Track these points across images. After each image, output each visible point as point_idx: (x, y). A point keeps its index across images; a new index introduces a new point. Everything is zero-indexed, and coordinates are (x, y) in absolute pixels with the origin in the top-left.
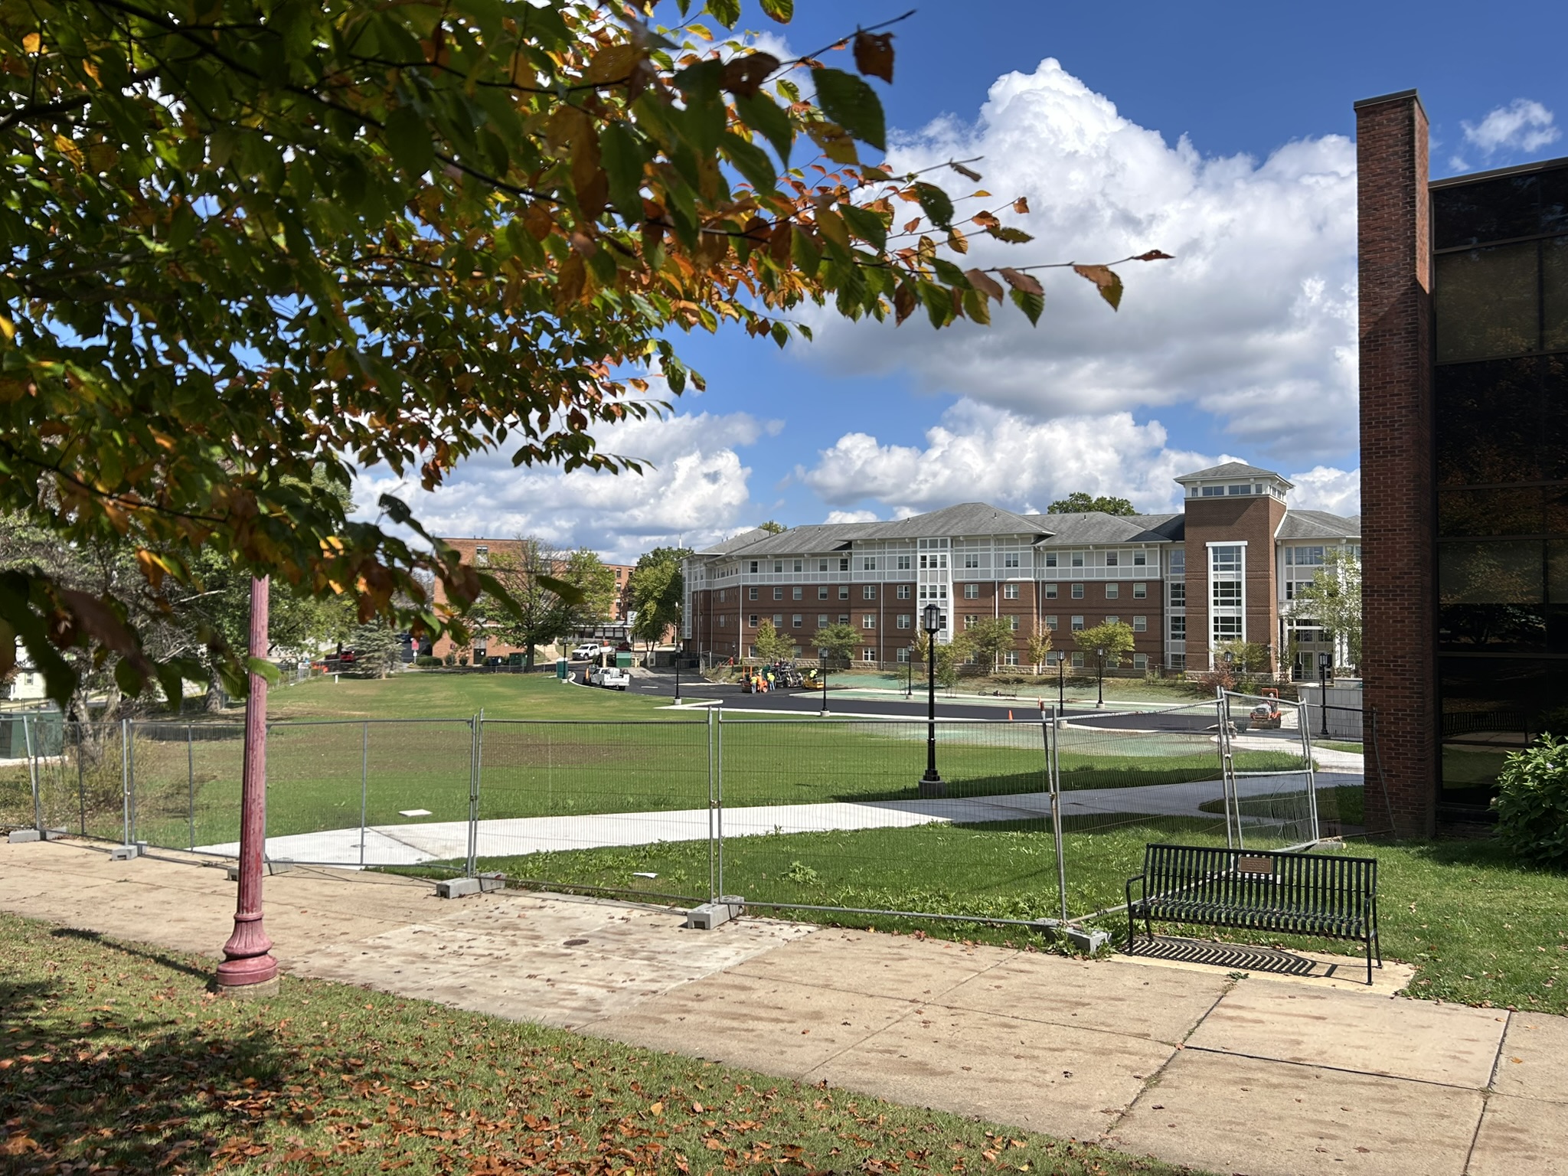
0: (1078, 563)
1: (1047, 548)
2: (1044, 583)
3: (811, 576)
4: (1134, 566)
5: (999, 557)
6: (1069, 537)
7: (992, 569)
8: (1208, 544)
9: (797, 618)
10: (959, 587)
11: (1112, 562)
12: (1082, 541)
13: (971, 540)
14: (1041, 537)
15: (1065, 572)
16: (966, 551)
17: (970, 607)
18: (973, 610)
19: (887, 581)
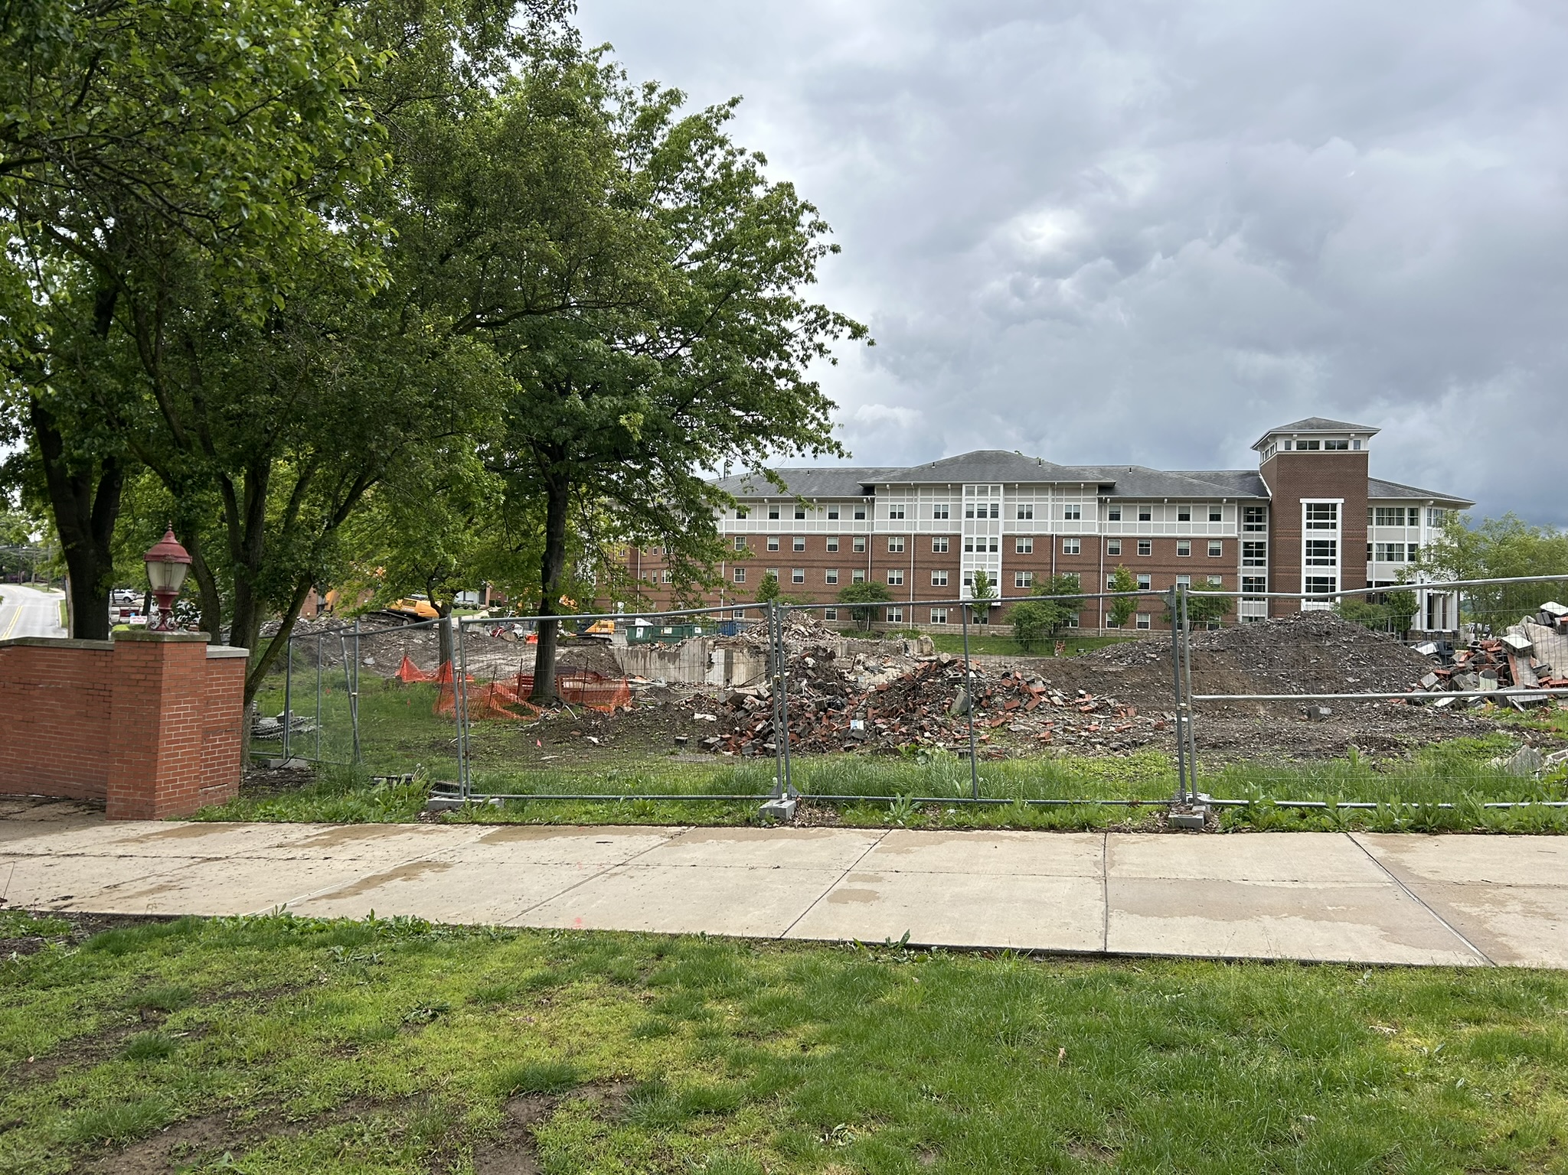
0: (1145, 517)
2: (1106, 538)
3: (817, 523)
4: (1208, 522)
5: (1057, 509)
7: (1050, 521)
8: (1302, 501)
9: (796, 573)
10: (1008, 539)
11: (1184, 517)
13: (1026, 488)
14: (1105, 488)
15: (1130, 526)
16: (1019, 501)
17: (1023, 563)
18: (1026, 567)
19: (919, 531)
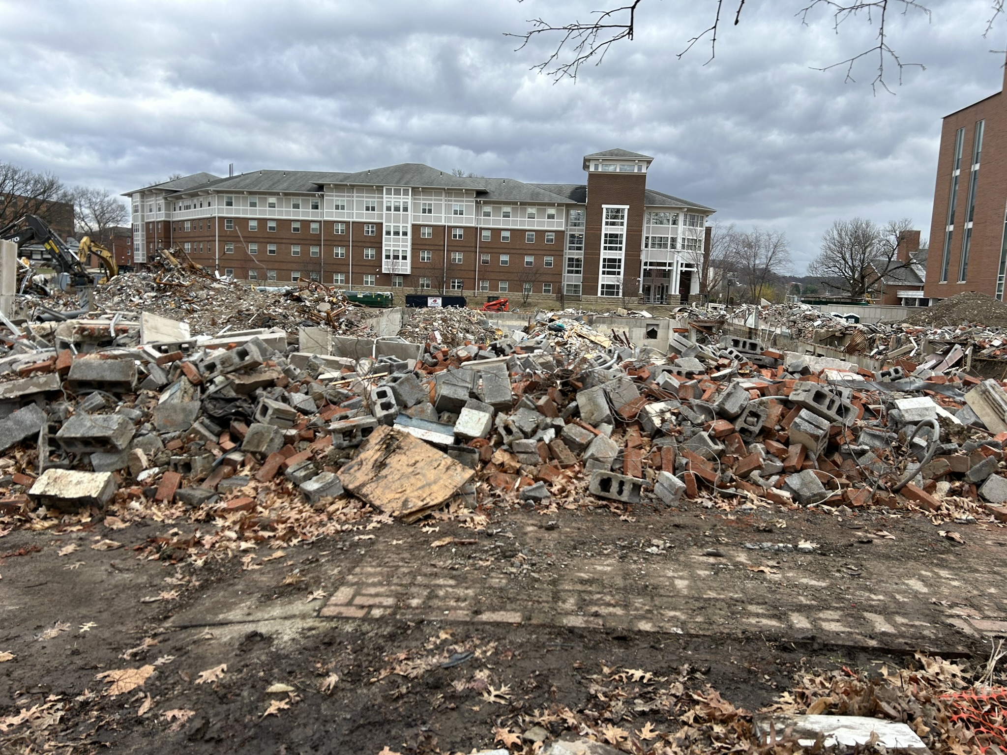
0: (506, 215)
2: (481, 229)
3: (284, 212)
4: (546, 220)
5: (449, 207)
7: (443, 215)
8: (604, 206)
9: (271, 247)
10: (416, 228)
11: (532, 215)
13: (427, 191)
16: (423, 200)
17: (425, 245)
18: (427, 247)
19: (355, 220)
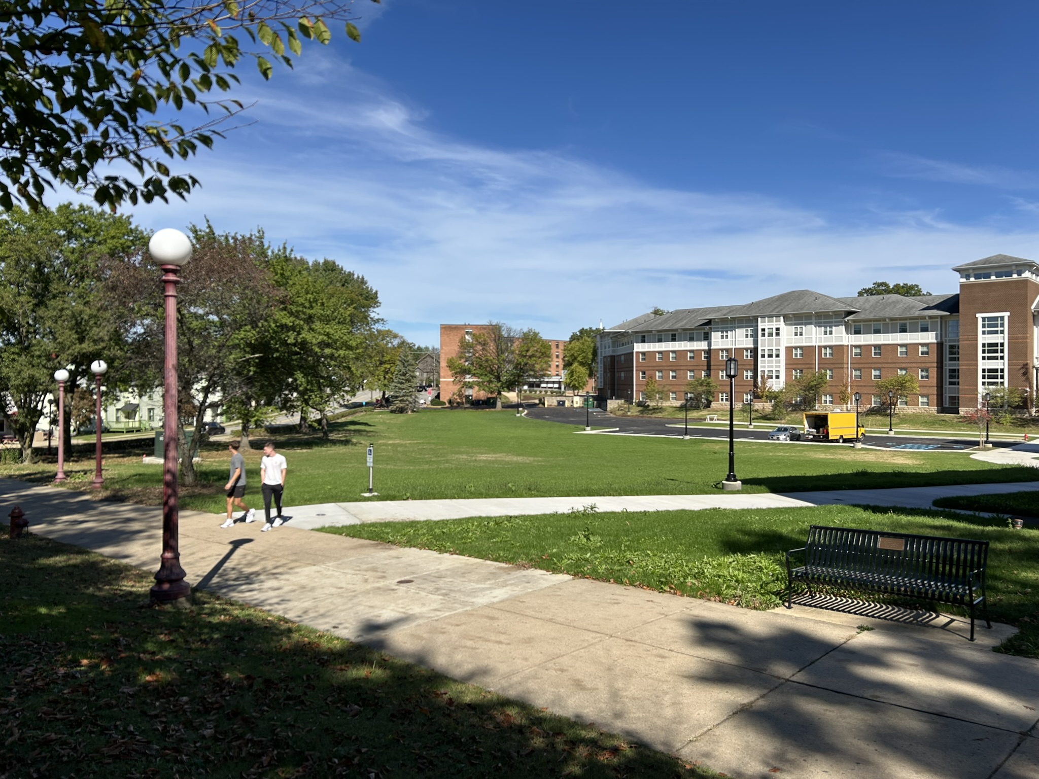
0: (877, 331)
1: (854, 321)
2: (851, 346)
4: (920, 333)
5: (818, 328)
6: (871, 312)
7: (814, 336)
8: (978, 315)
9: (673, 373)
10: (789, 350)
12: (881, 315)
13: (798, 316)
14: (850, 313)
15: (867, 338)
16: (794, 325)
17: (797, 364)
18: (799, 366)
19: (737, 346)
